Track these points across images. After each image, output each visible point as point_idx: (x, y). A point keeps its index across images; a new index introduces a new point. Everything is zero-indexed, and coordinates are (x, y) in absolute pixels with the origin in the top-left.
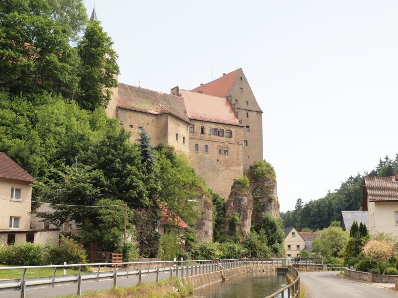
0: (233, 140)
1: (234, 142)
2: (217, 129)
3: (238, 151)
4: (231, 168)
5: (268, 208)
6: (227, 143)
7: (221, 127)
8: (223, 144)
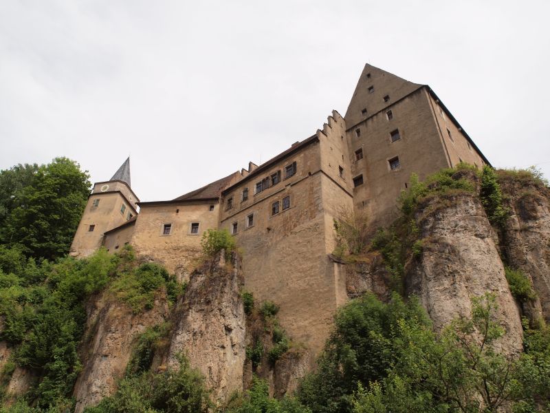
0: (299, 175)
1: (302, 178)
2: (267, 178)
3: (312, 189)
4: (297, 229)
5: (415, 281)
6: (289, 187)
7: (274, 170)
8: (280, 195)
